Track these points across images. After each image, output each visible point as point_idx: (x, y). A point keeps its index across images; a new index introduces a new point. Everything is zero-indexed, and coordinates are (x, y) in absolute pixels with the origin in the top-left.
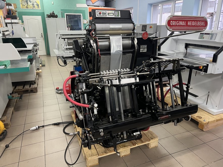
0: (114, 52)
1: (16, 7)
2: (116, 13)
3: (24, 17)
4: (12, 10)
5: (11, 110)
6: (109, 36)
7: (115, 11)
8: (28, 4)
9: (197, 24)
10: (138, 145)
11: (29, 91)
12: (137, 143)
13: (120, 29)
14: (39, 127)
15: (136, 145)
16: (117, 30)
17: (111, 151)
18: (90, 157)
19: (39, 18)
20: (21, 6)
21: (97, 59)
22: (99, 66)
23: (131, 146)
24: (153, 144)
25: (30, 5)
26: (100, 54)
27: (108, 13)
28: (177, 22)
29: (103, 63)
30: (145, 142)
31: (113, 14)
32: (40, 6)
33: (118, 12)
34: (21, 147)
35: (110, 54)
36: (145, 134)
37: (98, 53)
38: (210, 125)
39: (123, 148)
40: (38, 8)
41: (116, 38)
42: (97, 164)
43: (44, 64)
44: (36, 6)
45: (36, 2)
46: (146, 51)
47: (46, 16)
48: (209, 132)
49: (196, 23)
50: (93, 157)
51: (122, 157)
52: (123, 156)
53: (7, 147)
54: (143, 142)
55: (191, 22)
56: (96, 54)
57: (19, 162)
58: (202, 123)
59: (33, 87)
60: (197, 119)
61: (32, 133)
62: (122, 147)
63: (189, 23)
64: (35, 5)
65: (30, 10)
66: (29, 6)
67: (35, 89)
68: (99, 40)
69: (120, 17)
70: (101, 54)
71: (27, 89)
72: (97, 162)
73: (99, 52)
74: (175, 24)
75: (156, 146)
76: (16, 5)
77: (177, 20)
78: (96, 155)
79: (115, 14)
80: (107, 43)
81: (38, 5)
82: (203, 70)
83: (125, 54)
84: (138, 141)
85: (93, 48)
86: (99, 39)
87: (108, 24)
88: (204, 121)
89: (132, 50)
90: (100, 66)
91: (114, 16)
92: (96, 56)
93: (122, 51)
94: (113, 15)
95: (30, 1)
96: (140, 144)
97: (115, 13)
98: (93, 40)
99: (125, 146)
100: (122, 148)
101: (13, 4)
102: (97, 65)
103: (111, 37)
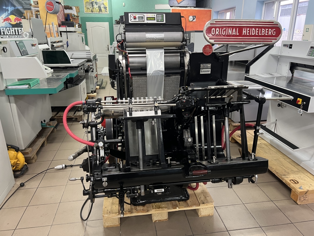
0: (151, 72)
1: (78, 12)
2: (160, 17)
3: (88, 24)
4: (71, 15)
5: (41, 141)
6: (145, 50)
7: (157, 15)
8: (94, 7)
9: (261, 33)
10: (179, 208)
11: (74, 119)
12: (178, 205)
13: (160, 40)
14: (66, 166)
15: (176, 208)
16: (156, 41)
17: (138, 211)
18: (107, 214)
19: (106, 24)
20: (85, 9)
21: (128, 81)
22: (131, 92)
23: (169, 209)
24: (204, 210)
25: (96, 8)
26: (130, 74)
27: (147, 18)
28: (223, 30)
29: (136, 88)
30: (191, 206)
31: (155, 18)
32: (108, 9)
33: (162, 16)
34: (37, 188)
35: (146, 74)
36: (196, 194)
37: (127, 73)
38: (310, 197)
39: (156, 210)
40: (106, 11)
42: (117, 225)
43: (104, 85)
44: (103, 9)
45: (103, 4)
46: (210, 73)
47: (114, 22)
48: (306, 207)
49: (258, 31)
50: (111, 215)
51: (154, 222)
52: (157, 221)
53: (22, 185)
54: (188, 206)
55: (248, 29)
56: (125, 74)
57: (27, 206)
58: (295, 191)
59: (77, 115)
60: (289, 185)
61: (56, 173)
62: (155, 208)
63: (245, 32)
64: (102, 7)
65: (96, 14)
66: (94, 9)
67: (79, 117)
69: (164, 22)
70: (132, 75)
71: (70, 116)
72: (117, 223)
73: (129, 72)
74: (219, 33)
75: (211, 215)
76: (78, 8)
77: (222, 27)
78: (116, 213)
79: (157, 18)
81: (105, 8)
82: (302, 107)
83: (169, 76)
84: (181, 203)
85: (121, 66)
86: (129, 53)
87: (144, 33)
88: (300, 188)
89: (180, 71)
90: (133, 91)
91: (155, 22)
92: (125, 77)
93: (164, 71)
94: (155, 20)
95: (95, 3)
96: (182, 208)
97: (157, 16)
98: (122, 54)
99: (159, 208)
100: (154, 210)
101: (75, 7)
102: (128, 89)
103: (147, 50)
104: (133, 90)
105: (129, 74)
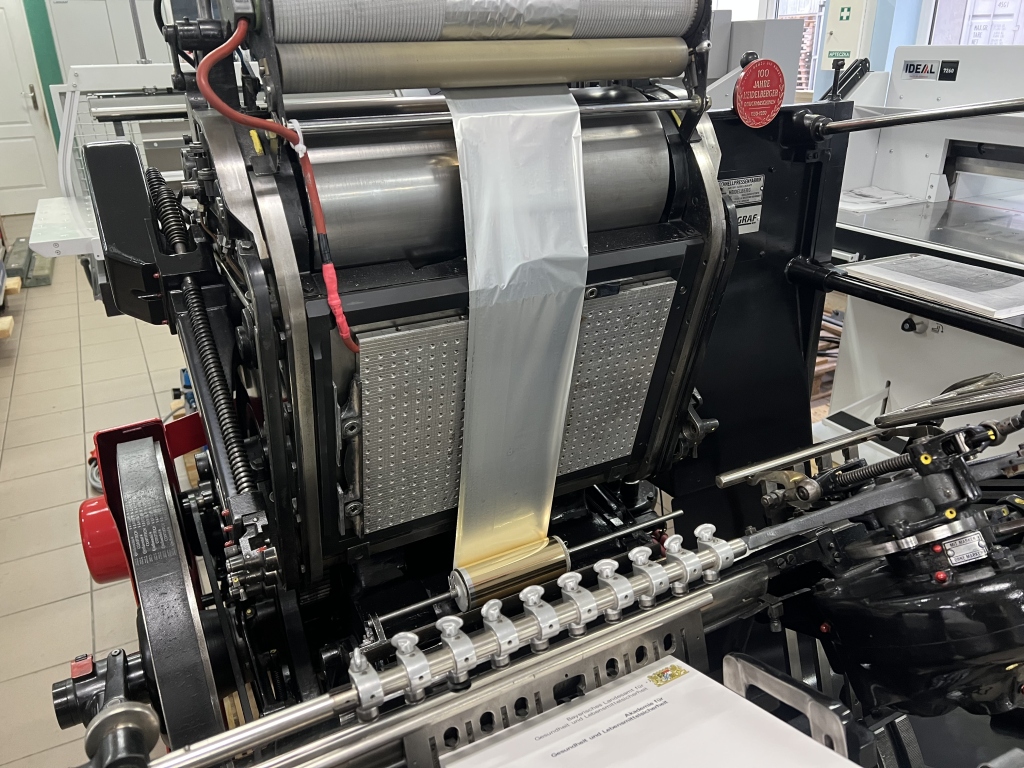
0: (500, 276)
6: (444, 108)
13: (555, 22)
16: (518, 32)
21: (320, 372)
22: (347, 441)
26: (341, 320)
29: (388, 403)
35: (459, 304)
37: (318, 309)
41: (520, 121)
46: (757, 227)
56: (296, 320)
68: (317, 156)
70: (354, 318)
73: (335, 300)
80: (419, 184)
83: (614, 290)
85: (253, 258)
89: (676, 248)
90: (359, 434)
92: (299, 343)
93: (582, 260)
98: (244, 150)
102: (323, 427)
103: (459, 111)
104: (360, 426)
105: (332, 316)
